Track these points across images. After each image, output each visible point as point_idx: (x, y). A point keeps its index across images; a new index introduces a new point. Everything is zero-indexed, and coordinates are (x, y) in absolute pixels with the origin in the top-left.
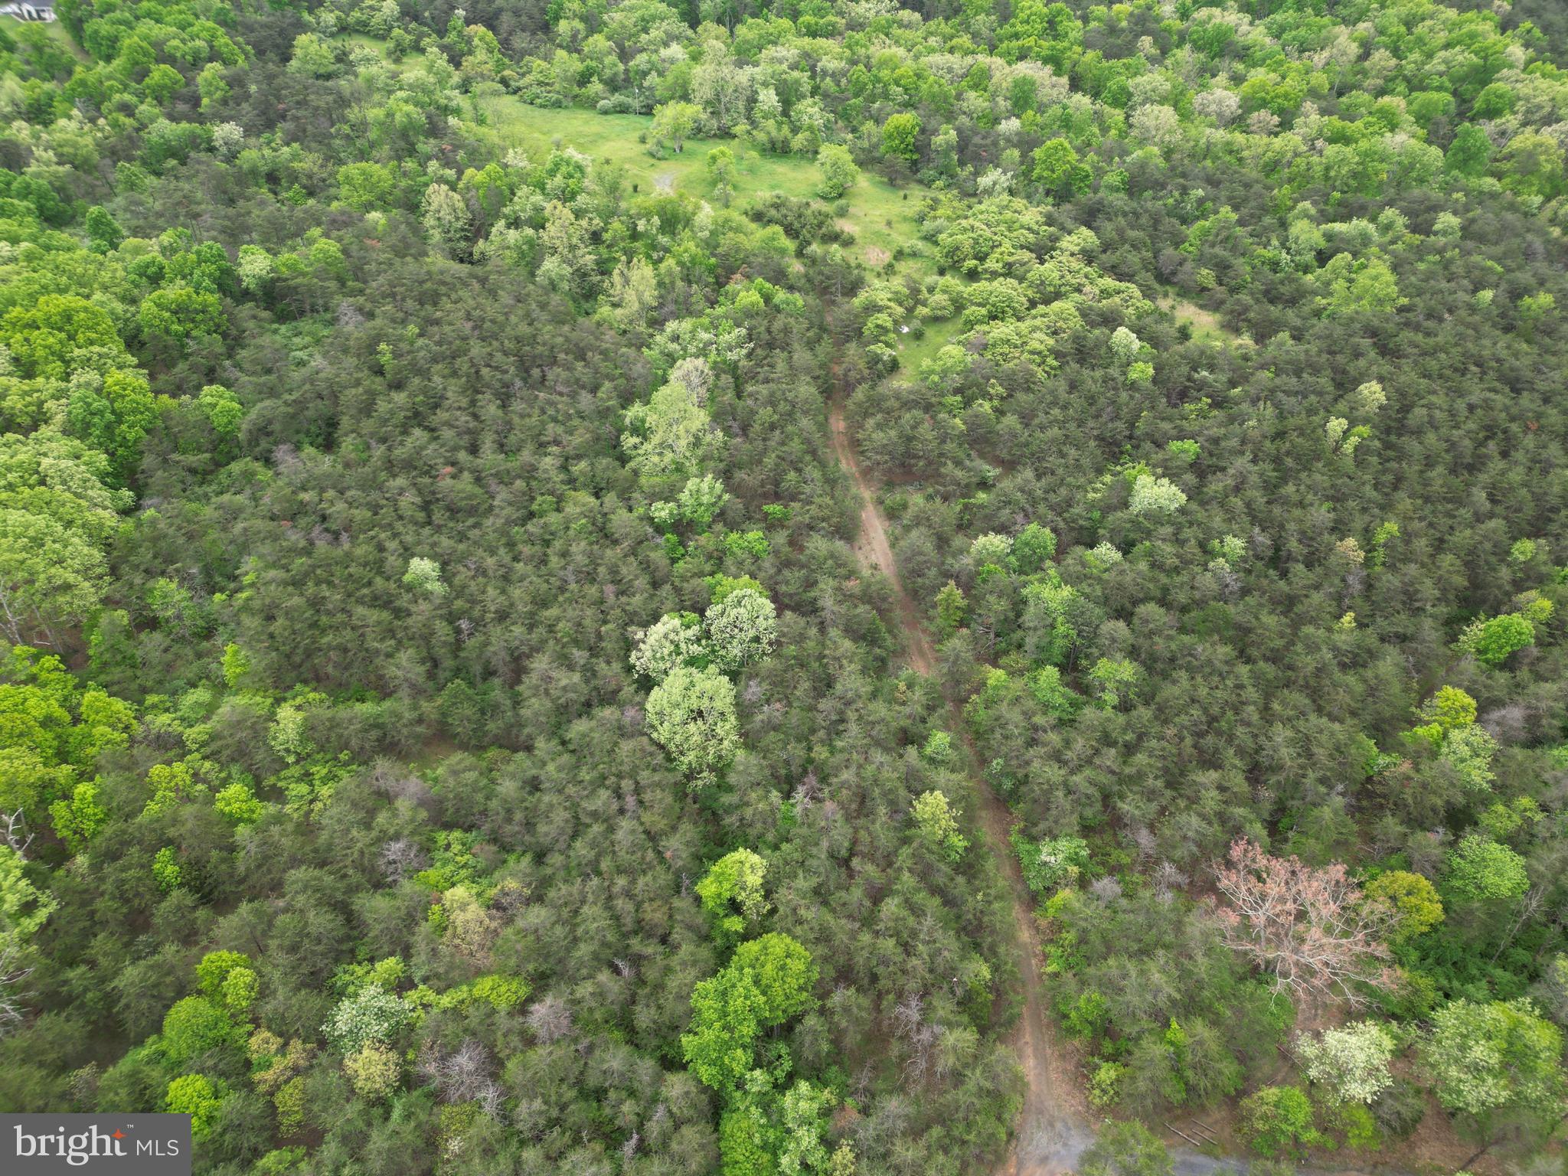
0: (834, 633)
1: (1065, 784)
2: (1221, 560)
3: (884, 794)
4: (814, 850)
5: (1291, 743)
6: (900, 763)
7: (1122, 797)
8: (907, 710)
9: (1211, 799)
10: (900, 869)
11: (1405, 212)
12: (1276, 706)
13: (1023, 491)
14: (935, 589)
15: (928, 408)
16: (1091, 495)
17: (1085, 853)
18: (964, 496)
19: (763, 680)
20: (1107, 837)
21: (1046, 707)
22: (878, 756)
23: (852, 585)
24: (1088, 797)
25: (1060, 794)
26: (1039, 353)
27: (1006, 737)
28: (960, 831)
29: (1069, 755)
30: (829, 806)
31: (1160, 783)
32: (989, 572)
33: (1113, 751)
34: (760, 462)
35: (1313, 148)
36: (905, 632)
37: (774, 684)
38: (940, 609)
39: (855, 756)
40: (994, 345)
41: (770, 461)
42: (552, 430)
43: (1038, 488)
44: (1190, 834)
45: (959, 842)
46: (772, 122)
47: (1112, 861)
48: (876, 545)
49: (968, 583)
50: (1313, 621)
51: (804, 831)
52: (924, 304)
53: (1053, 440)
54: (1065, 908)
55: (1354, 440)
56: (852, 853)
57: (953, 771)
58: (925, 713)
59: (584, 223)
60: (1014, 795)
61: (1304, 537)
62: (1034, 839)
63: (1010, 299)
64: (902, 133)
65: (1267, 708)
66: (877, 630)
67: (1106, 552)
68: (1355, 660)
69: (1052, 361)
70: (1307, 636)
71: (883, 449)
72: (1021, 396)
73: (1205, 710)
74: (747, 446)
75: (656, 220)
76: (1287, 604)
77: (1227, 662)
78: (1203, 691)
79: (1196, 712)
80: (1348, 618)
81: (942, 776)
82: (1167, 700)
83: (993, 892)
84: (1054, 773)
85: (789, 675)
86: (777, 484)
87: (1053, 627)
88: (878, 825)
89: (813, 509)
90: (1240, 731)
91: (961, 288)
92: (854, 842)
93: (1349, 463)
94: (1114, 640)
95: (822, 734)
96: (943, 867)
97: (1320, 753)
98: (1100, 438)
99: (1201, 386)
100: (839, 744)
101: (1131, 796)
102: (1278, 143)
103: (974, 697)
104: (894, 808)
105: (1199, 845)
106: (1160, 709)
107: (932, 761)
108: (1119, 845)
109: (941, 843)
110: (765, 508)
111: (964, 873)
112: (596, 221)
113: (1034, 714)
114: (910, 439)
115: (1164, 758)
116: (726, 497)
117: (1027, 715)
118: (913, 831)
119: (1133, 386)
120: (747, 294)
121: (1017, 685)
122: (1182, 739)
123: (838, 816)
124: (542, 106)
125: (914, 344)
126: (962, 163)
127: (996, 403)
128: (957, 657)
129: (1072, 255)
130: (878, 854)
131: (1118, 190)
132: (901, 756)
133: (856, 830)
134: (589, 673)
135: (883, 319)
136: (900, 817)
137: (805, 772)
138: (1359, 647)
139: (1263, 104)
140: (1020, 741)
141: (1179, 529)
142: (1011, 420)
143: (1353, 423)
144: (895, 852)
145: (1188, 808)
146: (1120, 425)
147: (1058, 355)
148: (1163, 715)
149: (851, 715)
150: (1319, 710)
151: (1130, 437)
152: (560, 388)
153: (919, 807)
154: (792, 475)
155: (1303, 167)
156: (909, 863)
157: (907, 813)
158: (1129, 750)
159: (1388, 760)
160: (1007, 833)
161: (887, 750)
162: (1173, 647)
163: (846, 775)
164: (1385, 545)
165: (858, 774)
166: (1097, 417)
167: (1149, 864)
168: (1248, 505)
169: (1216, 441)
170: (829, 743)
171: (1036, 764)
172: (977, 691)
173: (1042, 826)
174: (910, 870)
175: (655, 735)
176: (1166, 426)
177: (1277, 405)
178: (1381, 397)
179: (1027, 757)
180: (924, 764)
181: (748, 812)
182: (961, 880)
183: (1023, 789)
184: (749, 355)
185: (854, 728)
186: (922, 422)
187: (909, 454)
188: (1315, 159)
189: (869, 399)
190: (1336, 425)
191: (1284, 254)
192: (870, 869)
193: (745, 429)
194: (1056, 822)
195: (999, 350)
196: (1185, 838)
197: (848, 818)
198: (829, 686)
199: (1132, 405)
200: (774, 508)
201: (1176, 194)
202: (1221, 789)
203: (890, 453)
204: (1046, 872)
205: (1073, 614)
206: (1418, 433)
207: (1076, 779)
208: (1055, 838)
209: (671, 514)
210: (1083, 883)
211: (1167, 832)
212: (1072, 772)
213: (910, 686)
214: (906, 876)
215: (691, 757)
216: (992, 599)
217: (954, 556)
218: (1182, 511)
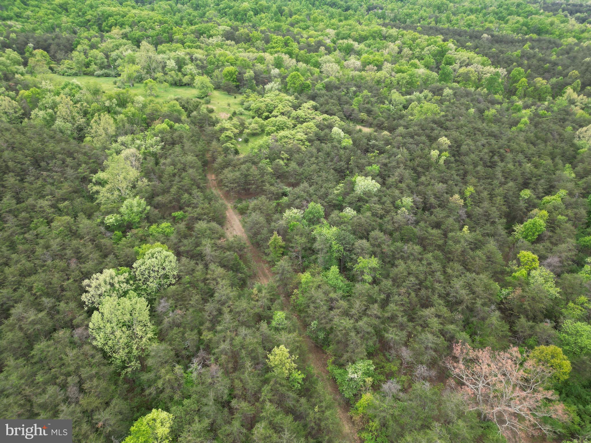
0: (212, 266)
1: (355, 328)
2: (403, 209)
3: (250, 353)
4: (204, 400)
5: (464, 287)
6: (258, 334)
7: (387, 331)
8: (260, 303)
9: (435, 323)
10: (264, 401)
11: (430, 91)
12: (449, 271)
13: (304, 192)
14: (267, 239)
15: (254, 163)
16: (336, 192)
17: (372, 368)
18: (276, 199)
19: (169, 298)
20: (381, 357)
21: (335, 288)
22: (243, 331)
23: (221, 242)
24: (368, 333)
25: (353, 334)
26: (301, 140)
27: (316, 308)
28: (298, 369)
29: (353, 311)
30: (214, 367)
31: (405, 319)
32: (294, 225)
33: (376, 305)
34: (168, 192)
35: (391, 75)
36: (253, 264)
37: (177, 300)
38: (271, 249)
39: (229, 333)
40: (281, 139)
41: (173, 190)
42: (48, 187)
43: (311, 190)
44: (430, 345)
45: (299, 376)
46: (173, 72)
47: (387, 370)
48: (235, 227)
49: (284, 233)
50: (451, 231)
51: (200, 388)
52: (247, 128)
53: (315, 170)
54: (369, 406)
55: (444, 158)
56: (232, 396)
57: (289, 332)
58: (269, 303)
59: (78, 105)
60: (326, 341)
61: (436, 197)
62: (342, 366)
63: (285, 123)
64: (231, 74)
65: (445, 272)
66: (239, 264)
67: (349, 212)
68: (476, 245)
69: (307, 143)
70: (453, 237)
71: (234, 181)
72: (296, 156)
73: (417, 278)
74: (161, 184)
75: (114, 101)
76: (437, 225)
77: (420, 254)
78: (413, 268)
79: (412, 279)
80: (466, 228)
81: (284, 336)
82: (397, 275)
83: (324, 404)
84: (347, 323)
85: (186, 293)
86: (178, 201)
87: (331, 247)
88: (246, 374)
89: (199, 210)
90: (437, 285)
91: (263, 121)
92: (232, 388)
93: (444, 168)
94: (363, 249)
95: (208, 324)
96: (291, 394)
97: (479, 290)
98: (335, 170)
99: (374, 146)
100: (219, 328)
101: (391, 329)
102: (379, 74)
103: (295, 291)
104: (256, 361)
105: (435, 351)
106: (394, 280)
107: (277, 329)
108: (388, 360)
109: (288, 378)
110: (173, 214)
111: (304, 396)
112: (85, 104)
113: (330, 292)
114: (246, 176)
115: (402, 305)
116: (148, 208)
117: (326, 293)
118: (270, 374)
119: (345, 148)
120: (160, 126)
121: (318, 279)
122: (409, 294)
123: (220, 374)
124: (68, 75)
125: (245, 145)
126: (257, 85)
127: (285, 161)
128: (283, 270)
129: (308, 109)
130: (249, 394)
131: (322, 89)
132: (258, 329)
133: (232, 381)
134: (53, 311)
135: (228, 133)
136: (259, 367)
137: (198, 349)
138: (476, 240)
139: (370, 63)
140: (325, 308)
141: (380, 198)
142: (293, 165)
143: (441, 152)
144: (259, 391)
145: (423, 331)
146: (342, 163)
147: (310, 141)
148: (397, 282)
149: (226, 310)
150: (468, 270)
151: (348, 168)
152: (57, 169)
153: (271, 357)
154: (186, 196)
155: (389, 82)
156: (269, 396)
157: (265, 364)
158: (385, 304)
159: (507, 291)
160: (326, 365)
161: (249, 327)
162: (392, 249)
163: (223, 346)
164: (470, 196)
165: (231, 344)
166: (331, 161)
167: (410, 368)
168: (408, 186)
169: (385, 165)
170: (212, 329)
171: (336, 320)
172: (297, 288)
173: (346, 356)
174: (270, 401)
175: (95, 343)
176: (363, 161)
177: (408, 149)
178: (448, 142)
179: (330, 317)
180: (273, 332)
181: (160, 384)
182: (303, 400)
183: (331, 336)
184: (162, 149)
185: (227, 317)
186: (251, 167)
187: (247, 183)
188: (393, 78)
189: (224, 161)
190: (435, 153)
191: (391, 106)
192: (244, 405)
193: (160, 178)
194: (353, 352)
195: (283, 140)
196: (426, 348)
197: (227, 373)
198: (212, 296)
199: (346, 154)
200: (178, 214)
201: (345, 90)
202: (438, 316)
203: (237, 182)
204: (352, 384)
205: (340, 239)
206: (466, 154)
207: (360, 323)
208: (354, 362)
209: (117, 220)
210: (376, 388)
211: (416, 346)
212: (357, 321)
213: (260, 291)
214: (268, 405)
215: (122, 354)
216: (297, 237)
217: (275, 222)
218: (379, 191)
